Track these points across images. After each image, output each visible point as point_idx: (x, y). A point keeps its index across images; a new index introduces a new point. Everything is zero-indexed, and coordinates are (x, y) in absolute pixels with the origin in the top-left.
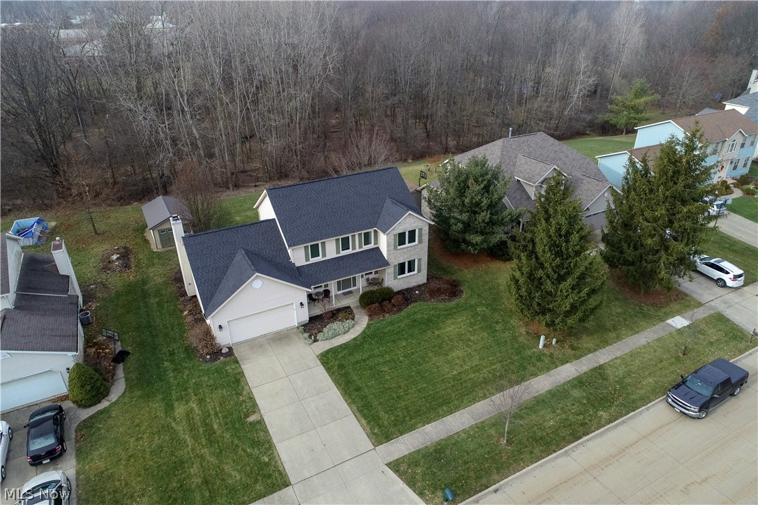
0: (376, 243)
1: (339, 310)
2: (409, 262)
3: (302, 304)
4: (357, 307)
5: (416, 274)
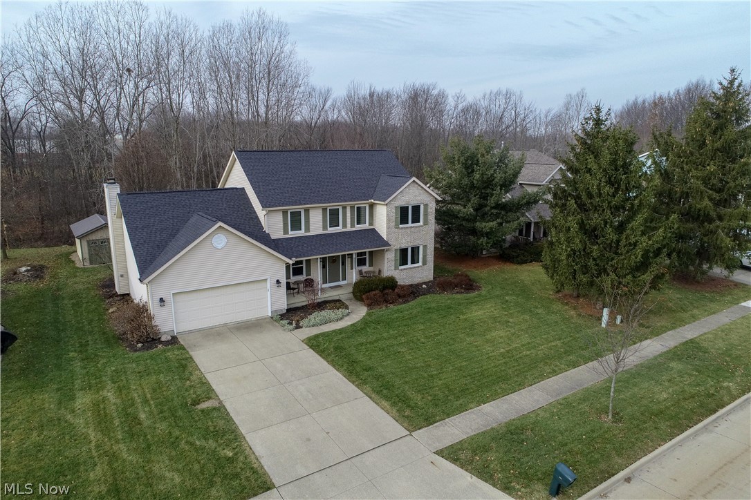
0: (371, 224)
1: (326, 302)
2: (413, 249)
3: (278, 281)
4: (351, 300)
5: (421, 266)
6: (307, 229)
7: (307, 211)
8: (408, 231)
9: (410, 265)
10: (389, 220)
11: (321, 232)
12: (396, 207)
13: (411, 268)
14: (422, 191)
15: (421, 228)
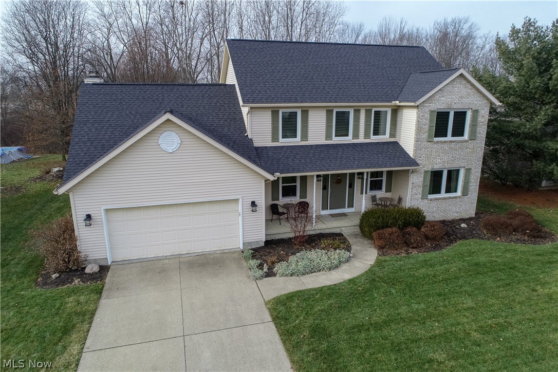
0: (393, 135)
1: (321, 236)
2: (450, 172)
3: (253, 204)
4: (356, 236)
5: (459, 197)
6: (305, 136)
7: (305, 112)
8: (446, 146)
9: (443, 194)
10: (419, 130)
11: (322, 141)
12: (432, 112)
13: (445, 199)
14: (472, 91)
15: (465, 144)
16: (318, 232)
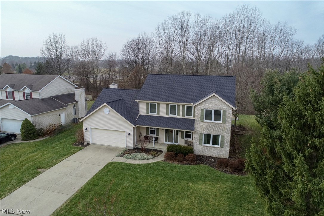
2: (214, 136)
3: (129, 134)
5: (219, 148)
6: (158, 113)
7: (158, 104)
8: (210, 125)
9: (211, 145)
10: (196, 116)
11: (165, 116)
12: (202, 110)
13: (211, 147)
14: (221, 103)
15: (220, 125)
16: (155, 149)
